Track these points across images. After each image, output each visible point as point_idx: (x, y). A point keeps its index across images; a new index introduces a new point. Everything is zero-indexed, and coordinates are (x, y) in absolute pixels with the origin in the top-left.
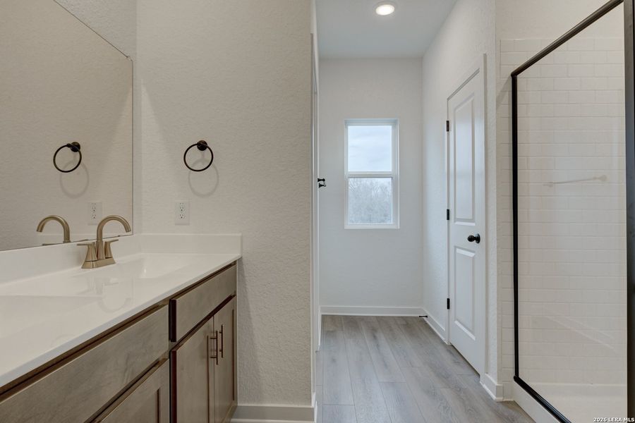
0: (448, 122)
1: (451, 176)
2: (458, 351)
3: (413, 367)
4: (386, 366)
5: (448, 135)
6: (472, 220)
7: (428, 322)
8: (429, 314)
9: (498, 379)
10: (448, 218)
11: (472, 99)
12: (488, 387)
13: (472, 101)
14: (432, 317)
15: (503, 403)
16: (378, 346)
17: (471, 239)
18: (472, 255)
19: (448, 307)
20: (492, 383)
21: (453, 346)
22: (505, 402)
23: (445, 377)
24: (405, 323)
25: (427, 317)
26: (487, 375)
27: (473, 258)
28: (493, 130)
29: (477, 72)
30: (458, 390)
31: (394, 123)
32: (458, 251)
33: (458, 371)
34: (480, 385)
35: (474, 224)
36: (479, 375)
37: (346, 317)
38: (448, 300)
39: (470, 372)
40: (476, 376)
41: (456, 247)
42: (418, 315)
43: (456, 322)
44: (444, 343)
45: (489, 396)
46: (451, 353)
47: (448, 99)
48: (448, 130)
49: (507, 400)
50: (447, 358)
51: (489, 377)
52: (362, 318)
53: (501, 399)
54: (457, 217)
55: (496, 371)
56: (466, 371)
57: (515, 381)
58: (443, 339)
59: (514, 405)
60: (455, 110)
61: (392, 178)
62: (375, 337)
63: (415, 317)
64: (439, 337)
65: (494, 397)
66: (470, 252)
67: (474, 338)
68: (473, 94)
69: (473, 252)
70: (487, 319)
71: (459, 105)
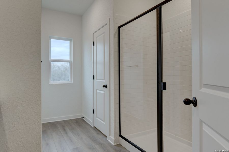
0: (93, 42)
1: (95, 63)
2: (98, 129)
3: (82, 139)
4: (71, 141)
5: (94, 47)
6: (104, 79)
7: (84, 119)
8: (85, 116)
9: (114, 137)
10: (94, 79)
11: (104, 34)
12: (111, 141)
13: (104, 35)
14: (86, 117)
15: (116, 145)
16: (67, 133)
17: (104, 86)
18: (103, 92)
19: (94, 113)
20: (112, 139)
21: (95, 127)
22: (117, 145)
23: (95, 140)
24: (76, 121)
25: (84, 117)
26: (110, 136)
27: (104, 93)
28: (112, 46)
29: (106, 24)
30: (101, 144)
31: (71, 40)
32: (98, 91)
33: (99, 137)
34: (107, 140)
35: (104, 81)
36: (107, 137)
37: (50, 123)
38: (94, 110)
39: (103, 136)
40: (105, 137)
41: (97, 90)
42: (81, 117)
43: (97, 118)
44: (92, 127)
45: (111, 144)
46: (95, 130)
47: (94, 33)
48: (94, 45)
49: (118, 144)
50: (94, 133)
51: (111, 137)
52: (58, 122)
53: (115, 144)
54: (97, 78)
55: (113, 134)
56: (101, 136)
57: (120, 136)
58: (91, 125)
59: (119, 145)
60: (96, 38)
61: (70, 62)
62: (65, 130)
63: (80, 118)
64: (90, 125)
65: (113, 144)
66: (102, 91)
67: (104, 123)
68: (104, 33)
69: (104, 91)
70: (110, 116)
71: (99, 36)
